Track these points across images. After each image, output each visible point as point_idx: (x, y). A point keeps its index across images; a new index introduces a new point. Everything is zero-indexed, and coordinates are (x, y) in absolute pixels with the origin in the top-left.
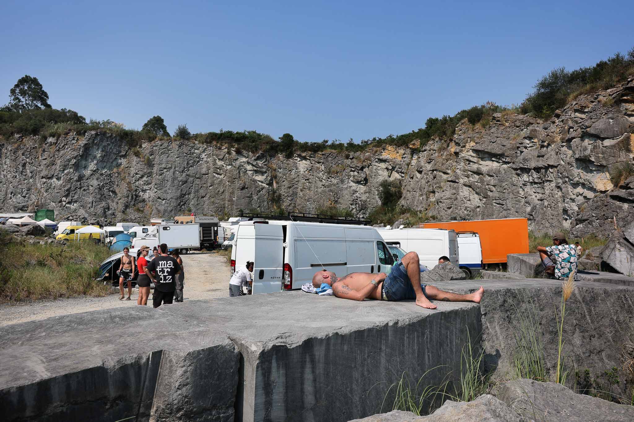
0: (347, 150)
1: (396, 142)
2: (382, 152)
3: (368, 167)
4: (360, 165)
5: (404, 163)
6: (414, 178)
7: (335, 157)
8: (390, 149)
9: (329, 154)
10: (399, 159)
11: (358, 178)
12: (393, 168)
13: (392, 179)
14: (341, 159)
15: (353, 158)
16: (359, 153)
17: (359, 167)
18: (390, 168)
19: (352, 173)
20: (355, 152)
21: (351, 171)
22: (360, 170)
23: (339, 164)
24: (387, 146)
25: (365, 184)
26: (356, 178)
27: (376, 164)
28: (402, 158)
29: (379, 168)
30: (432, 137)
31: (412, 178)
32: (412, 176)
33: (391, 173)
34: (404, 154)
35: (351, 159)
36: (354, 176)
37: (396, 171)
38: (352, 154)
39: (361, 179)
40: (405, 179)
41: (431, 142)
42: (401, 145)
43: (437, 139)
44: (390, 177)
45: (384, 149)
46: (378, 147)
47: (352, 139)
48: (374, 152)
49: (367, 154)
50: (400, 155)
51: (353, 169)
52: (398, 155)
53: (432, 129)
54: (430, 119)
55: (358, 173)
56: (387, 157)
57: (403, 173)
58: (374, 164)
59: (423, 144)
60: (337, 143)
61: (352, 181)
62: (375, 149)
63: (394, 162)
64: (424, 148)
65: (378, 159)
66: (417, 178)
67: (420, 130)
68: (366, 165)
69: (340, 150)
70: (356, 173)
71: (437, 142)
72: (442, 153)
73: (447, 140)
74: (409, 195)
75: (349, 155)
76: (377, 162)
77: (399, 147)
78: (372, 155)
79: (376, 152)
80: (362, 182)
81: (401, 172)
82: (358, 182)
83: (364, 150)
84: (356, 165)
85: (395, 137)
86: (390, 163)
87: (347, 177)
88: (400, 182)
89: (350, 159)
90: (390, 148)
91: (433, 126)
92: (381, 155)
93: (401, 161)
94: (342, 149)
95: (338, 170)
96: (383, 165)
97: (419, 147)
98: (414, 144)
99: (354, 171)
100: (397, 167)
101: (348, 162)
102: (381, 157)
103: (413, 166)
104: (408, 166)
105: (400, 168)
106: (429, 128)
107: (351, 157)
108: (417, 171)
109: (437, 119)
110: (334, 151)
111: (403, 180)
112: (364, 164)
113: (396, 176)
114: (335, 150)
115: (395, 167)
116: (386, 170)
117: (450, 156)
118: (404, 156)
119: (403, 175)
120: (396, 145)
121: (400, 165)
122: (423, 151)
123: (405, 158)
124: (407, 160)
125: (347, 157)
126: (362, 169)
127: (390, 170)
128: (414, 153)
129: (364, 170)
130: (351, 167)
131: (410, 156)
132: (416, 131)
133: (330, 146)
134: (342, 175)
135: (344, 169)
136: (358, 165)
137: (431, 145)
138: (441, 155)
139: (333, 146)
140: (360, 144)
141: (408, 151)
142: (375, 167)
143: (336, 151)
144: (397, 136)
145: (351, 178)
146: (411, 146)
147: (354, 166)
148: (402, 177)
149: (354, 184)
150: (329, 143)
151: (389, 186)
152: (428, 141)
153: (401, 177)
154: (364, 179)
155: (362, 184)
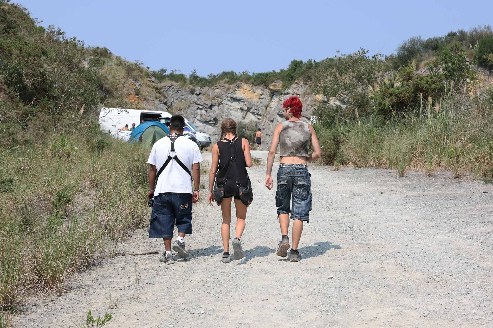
0: (191, 83)
1: (252, 80)
2: (236, 90)
3: (219, 106)
4: (209, 103)
5: (262, 105)
6: (274, 121)
7: (177, 91)
8: (245, 88)
9: (170, 87)
10: (255, 99)
11: (207, 118)
12: (249, 109)
13: (247, 121)
14: (184, 93)
15: (200, 94)
16: (206, 89)
17: (207, 105)
18: (246, 108)
19: (199, 111)
20: (201, 87)
21: (198, 109)
22: (209, 108)
23: (182, 99)
24: (243, 84)
25: (215, 124)
26: (204, 117)
27: (229, 103)
28: (260, 98)
29: (232, 108)
30: (296, 81)
31: (272, 121)
32: (272, 119)
33: (246, 114)
34: (261, 95)
35: (198, 95)
36: (201, 115)
37: (252, 113)
38: (198, 90)
39: (210, 119)
40: (262, 121)
41: (294, 86)
42: (259, 84)
43: (302, 83)
44: (244, 118)
45: (238, 87)
46: (230, 84)
47: (195, 71)
48: (225, 89)
49: (217, 91)
50: (256, 95)
51: (201, 107)
52: (254, 94)
53: (296, 72)
54: (294, 60)
55: (206, 111)
56: (241, 96)
57: (260, 115)
58: (225, 102)
59: (285, 87)
60: (177, 73)
61: (199, 120)
62: (227, 86)
63: (250, 103)
64: (286, 91)
65: (231, 98)
66: (278, 122)
67: (282, 71)
68: (216, 104)
69: (183, 83)
70: (203, 112)
71: (301, 86)
72: (306, 98)
73: (311, 86)
74: (268, 139)
75: (194, 90)
76: (229, 100)
77: (255, 86)
78: (223, 93)
79: (228, 89)
80: (211, 122)
81: (258, 114)
82: (207, 122)
83: (213, 85)
84: (204, 102)
85: (251, 74)
86: (245, 103)
87: (193, 116)
88: (256, 125)
89: (195, 94)
90: (245, 86)
91: (298, 69)
92: (235, 93)
93: (258, 102)
94: (185, 82)
95: (182, 107)
96: (237, 105)
97: (281, 89)
98: (275, 86)
99: (201, 109)
100: (253, 108)
101: (194, 98)
102: (235, 96)
103: (272, 109)
104: (267, 108)
105: (256, 110)
106: (293, 70)
107: (198, 92)
108: (278, 114)
109: (301, 62)
110: (174, 83)
111: (259, 122)
112: (214, 101)
113: (251, 118)
114: (176, 82)
115: (251, 108)
116: (239, 111)
117: (315, 102)
118: (262, 97)
119: (260, 117)
120: (253, 84)
121: (257, 106)
122: (285, 94)
123: (262, 99)
124: (265, 102)
125: (192, 92)
126: (211, 107)
127: (245, 110)
128: (274, 95)
129: (213, 109)
130: (197, 104)
131: (269, 98)
132: (278, 71)
133: (168, 76)
134: (187, 112)
135: (189, 106)
136: (207, 102)
137: (295, 88)
138: (306, 100)
139: (172, 77)
140: (207, 78)
141: (267, 92)
142: (227, 106)
143: (178, 83)
144: (254, 74)
145: (198, 117)
146: (271, 88)
147: (202, 103)
148: (259, 119)
149: (201, 124)
150: (168, 73)
151: (244, 128)
152: (292, 84)
153: (257, 119)
154: (214, 119)
155: (210, 124)
